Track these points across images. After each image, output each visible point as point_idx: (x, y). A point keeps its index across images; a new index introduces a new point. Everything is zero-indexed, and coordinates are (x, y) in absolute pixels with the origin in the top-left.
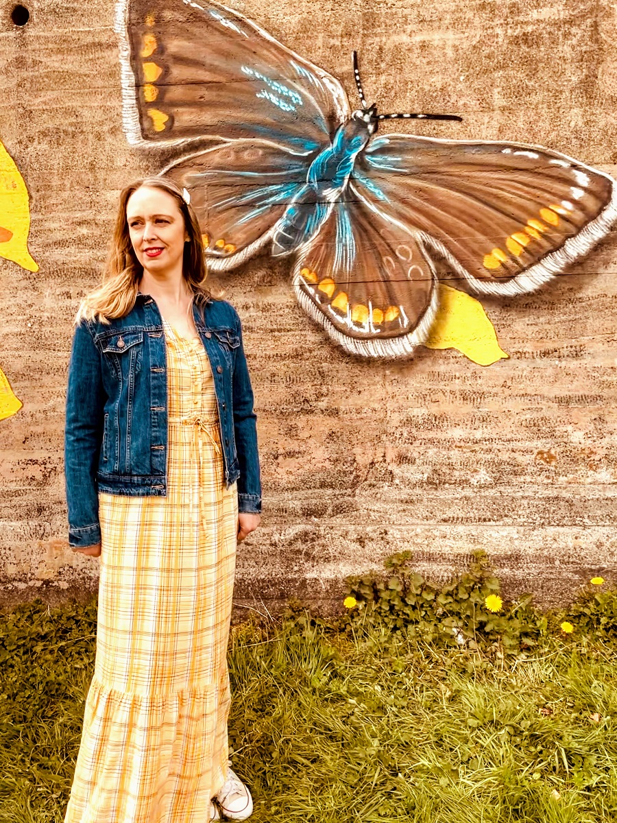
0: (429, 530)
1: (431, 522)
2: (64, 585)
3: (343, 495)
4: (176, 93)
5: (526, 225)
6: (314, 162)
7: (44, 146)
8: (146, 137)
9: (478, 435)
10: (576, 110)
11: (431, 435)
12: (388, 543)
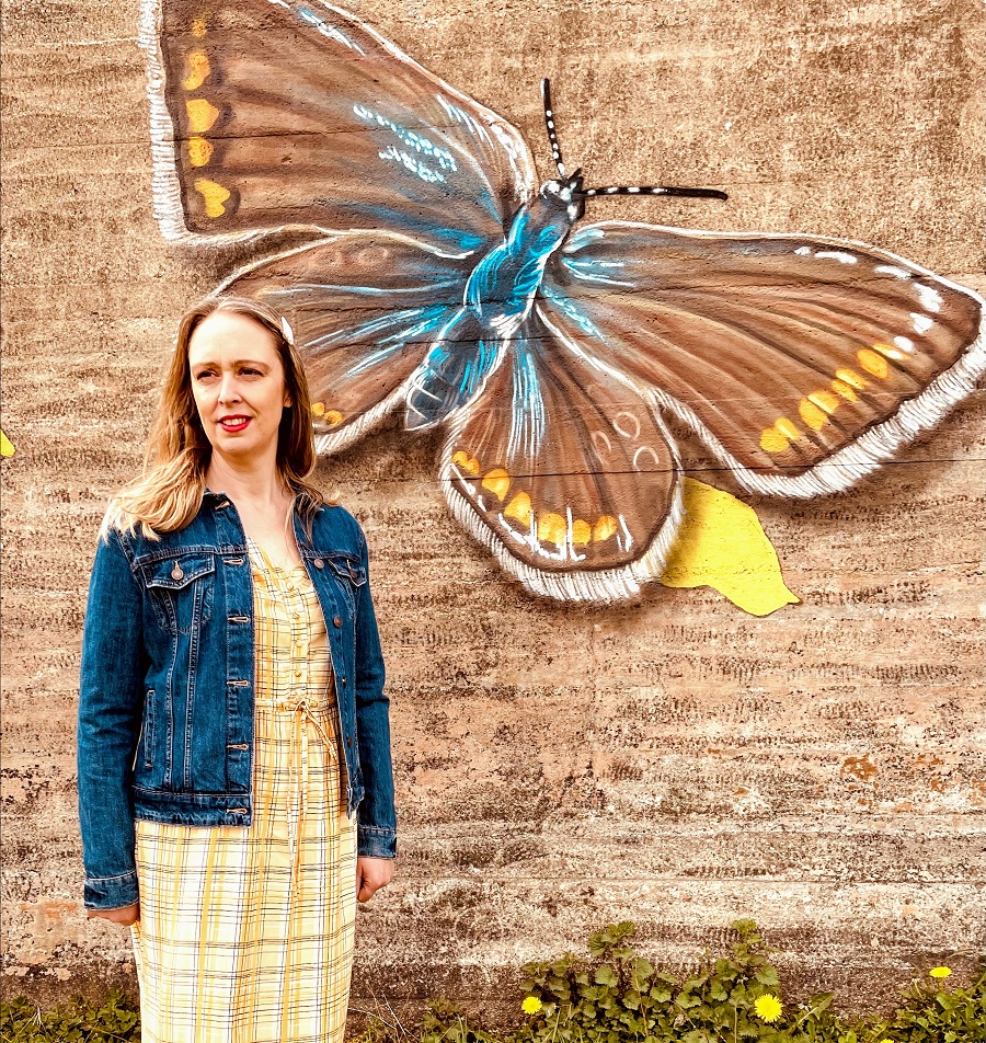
0: (662, 889)
1: (667, 875)
2: (64, 974)
3: (521, 831)
4: (242, 151)
5: (835, 378)
6: (477, 269)
7: (22, 243)
8: (193, 228)
9: (747, 732)
10: (921, 181)
11: (668, 731)
12: (595, 909)
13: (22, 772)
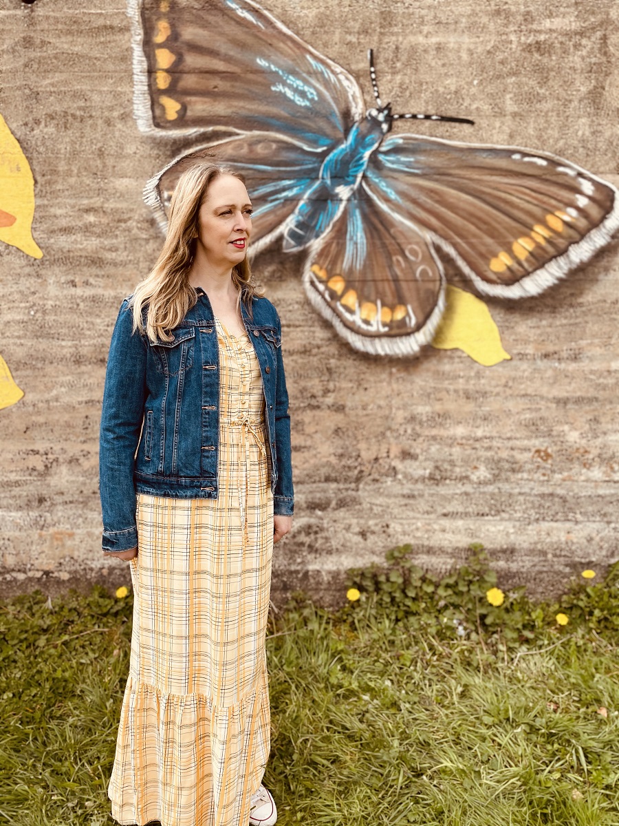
0: (429, 524)
1: (432, 516)
2: (65, 576)
3: (347, 489)
4: (189, 81)
5: (533, 230)
6: (328, 159)
7: (51, 129)
8: (157, 125)
9: (479, 433)
10: (584, 120)
11: (434, 432)
12: (389, 536)
13: (42, 451)
